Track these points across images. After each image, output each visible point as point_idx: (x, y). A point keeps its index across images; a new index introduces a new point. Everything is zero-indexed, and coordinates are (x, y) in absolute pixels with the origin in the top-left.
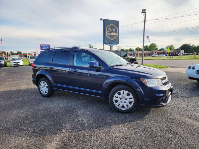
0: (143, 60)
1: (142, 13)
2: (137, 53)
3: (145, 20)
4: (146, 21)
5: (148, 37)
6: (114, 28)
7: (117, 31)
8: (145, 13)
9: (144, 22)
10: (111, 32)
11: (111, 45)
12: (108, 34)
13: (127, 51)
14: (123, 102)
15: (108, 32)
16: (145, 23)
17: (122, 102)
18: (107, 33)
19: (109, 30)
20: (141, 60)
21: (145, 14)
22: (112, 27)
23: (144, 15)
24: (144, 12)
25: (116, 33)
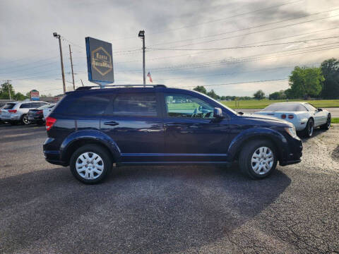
1: (139, 35)
6: (104, 54)
7: (111, 61)
8: (143, 36)
10: (100, 61)
12: (97, 64)
15: (96, 61)
16: (144, 52)
19: (97, 57)
21: (144, 39)
22: (101, 53)
24: (141, 34)
25: (109, 64)
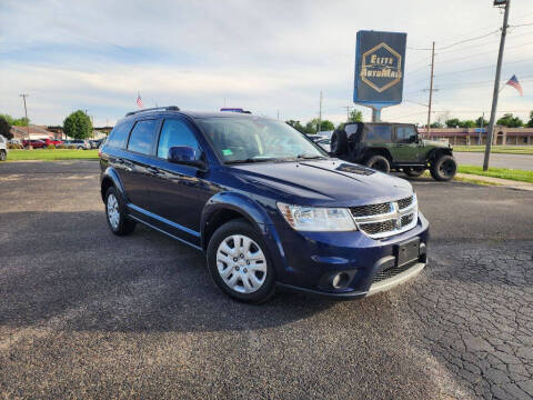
0: (491, 155)
2: (500, 133)
3: (505, 26)
4: (508, 29)
5: (513, 81)
7: (398, 64)
9: (501, 32)
10: (377, 68)
11: (376, 106)
12: (370, 74)
13: (467, 125)
14: (242, 269)
15: (368, 69)
17: (237, 269)
18: (364, 73)
19: (373, 61)
20: (483, 155)
23: (503, 10)
25: (396, 71)
